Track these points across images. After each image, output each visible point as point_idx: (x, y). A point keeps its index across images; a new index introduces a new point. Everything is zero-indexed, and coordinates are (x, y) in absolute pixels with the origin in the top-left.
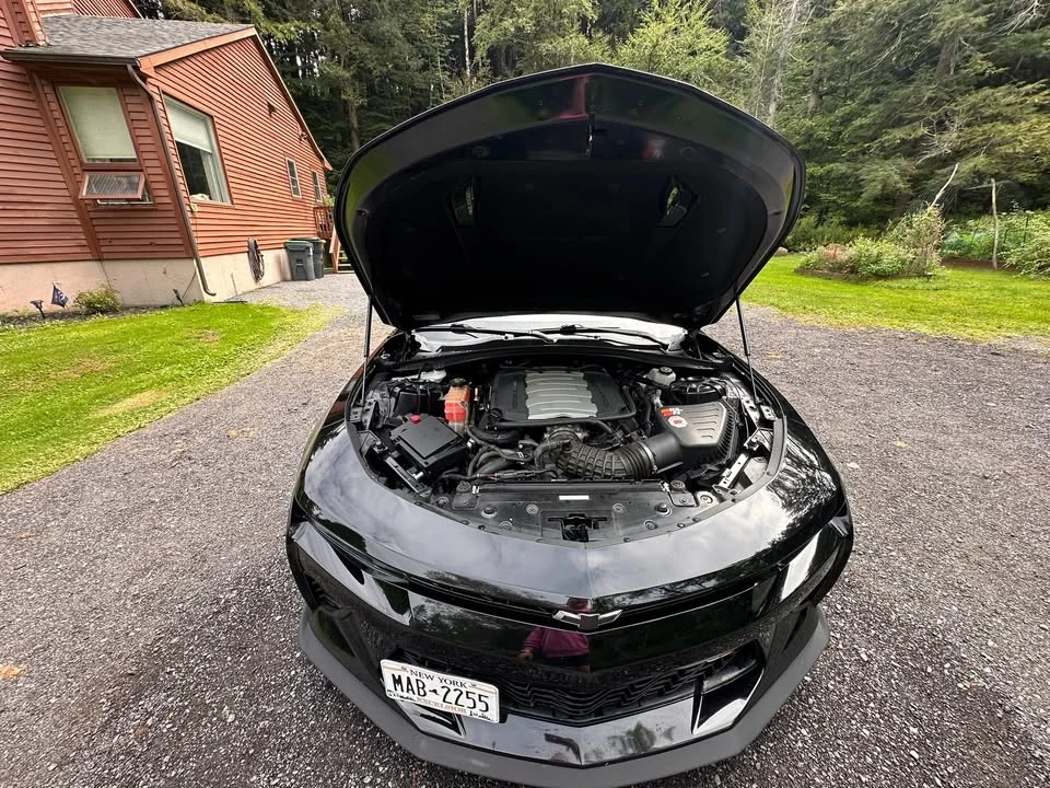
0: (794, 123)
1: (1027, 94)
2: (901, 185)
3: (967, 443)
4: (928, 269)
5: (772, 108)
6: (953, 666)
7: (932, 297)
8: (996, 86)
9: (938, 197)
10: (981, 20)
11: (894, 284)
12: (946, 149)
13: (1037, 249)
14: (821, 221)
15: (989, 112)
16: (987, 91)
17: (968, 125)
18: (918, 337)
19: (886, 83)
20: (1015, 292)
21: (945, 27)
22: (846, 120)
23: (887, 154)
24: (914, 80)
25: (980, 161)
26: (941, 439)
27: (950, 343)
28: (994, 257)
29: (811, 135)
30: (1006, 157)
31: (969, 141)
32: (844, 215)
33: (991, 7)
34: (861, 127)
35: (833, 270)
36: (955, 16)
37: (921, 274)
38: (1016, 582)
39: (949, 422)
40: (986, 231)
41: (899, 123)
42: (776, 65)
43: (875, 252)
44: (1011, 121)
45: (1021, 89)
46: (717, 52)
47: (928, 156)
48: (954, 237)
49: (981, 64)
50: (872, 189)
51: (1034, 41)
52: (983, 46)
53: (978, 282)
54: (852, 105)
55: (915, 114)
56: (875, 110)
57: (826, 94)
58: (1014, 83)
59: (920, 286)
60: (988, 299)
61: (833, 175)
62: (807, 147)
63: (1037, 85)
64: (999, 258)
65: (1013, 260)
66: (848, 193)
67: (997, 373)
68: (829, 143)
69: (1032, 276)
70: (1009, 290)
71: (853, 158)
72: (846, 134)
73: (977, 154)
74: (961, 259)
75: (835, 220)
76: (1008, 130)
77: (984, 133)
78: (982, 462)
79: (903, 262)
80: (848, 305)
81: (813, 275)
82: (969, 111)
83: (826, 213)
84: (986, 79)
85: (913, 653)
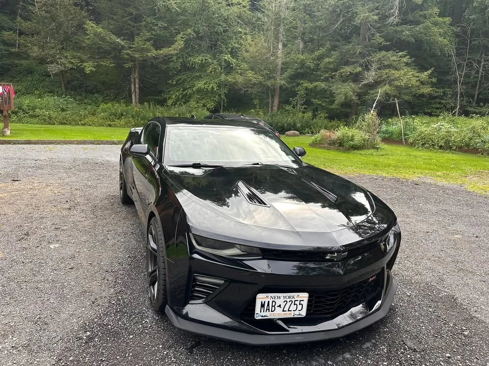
0: (293, 56)
1: (400, 57)
2: (354, 98)
3: (417, 221)
4: (376, 144)
5: (280, 46)
6: (436, 291)
7: (382, 159)
8: (387, 50)
9: (374, 105)
10: (376, 18)
11: (363, 152)
12: (371, 80)
13: (419, 135)
14: (314, 116)
15: (386, 63)
16: (384, 53)
17: (379, 69)
18: (383, 178)
19: (338, 41)
20: (415, 157)
21: (361, 18)
22: (320, 58)
23: (345, 79)
24: (351, 42)
25: (387, 88)
26: (407, 220)
27: (398, 180)
28: (403, 139)
29: (303, 64)
30: (397, 87)
31: (381, 77)
32: (326, 113)
33: (379, 12)
34: (329, 63)
35: (330, 144)
36: (364, 14)
37: (374, 147)
38: (447, 264)
39: (408, 213)
40: (397, 125)
41: (347, 63)
42: (280, 21)
43: (350, 134)
44: (396, 69)
45: (398, 54)
46: (244, 7)
47: (363, 83)
48: (384, 128)
49: (379, 39)
50: (340, 99)
51: (399, 31)
52: (379, 30)
53: (399, 151)
54: (322, 50)
55: (354, 60)
56: (335, 54)
57: (308, 42)
58: (395, 51)
59: (375, 153)
60: (406, 160)
61: (318, 89)
62: (302, 71)
63: (404, 53)
64: (405, 140)
65: (411, 140)
66: (327, 100)
67: (419, 192)
68: (313, 70)
69: (420, 148)
70: (413, 156)
71: (326, 80)
72: (322, 66)
73: (385, 84)
74: (390, 139)
75: (322, 115)
76: (396, 74)
77: (386, 74)
78: (425, 227)
79: (364, 140)
80: (345, 163)
81: (320, 148)
82: (378, 62)
83: (317, 111)
84: (382, 47)
85: (423, 290)
